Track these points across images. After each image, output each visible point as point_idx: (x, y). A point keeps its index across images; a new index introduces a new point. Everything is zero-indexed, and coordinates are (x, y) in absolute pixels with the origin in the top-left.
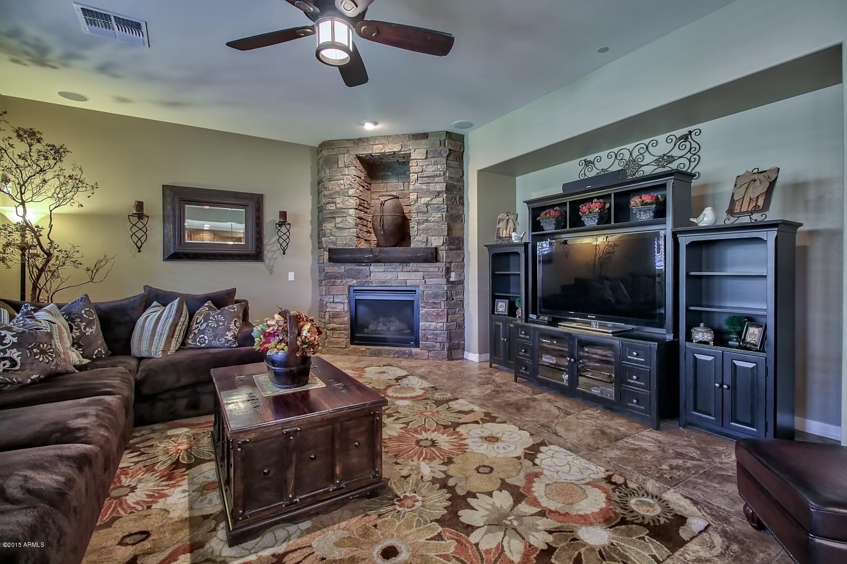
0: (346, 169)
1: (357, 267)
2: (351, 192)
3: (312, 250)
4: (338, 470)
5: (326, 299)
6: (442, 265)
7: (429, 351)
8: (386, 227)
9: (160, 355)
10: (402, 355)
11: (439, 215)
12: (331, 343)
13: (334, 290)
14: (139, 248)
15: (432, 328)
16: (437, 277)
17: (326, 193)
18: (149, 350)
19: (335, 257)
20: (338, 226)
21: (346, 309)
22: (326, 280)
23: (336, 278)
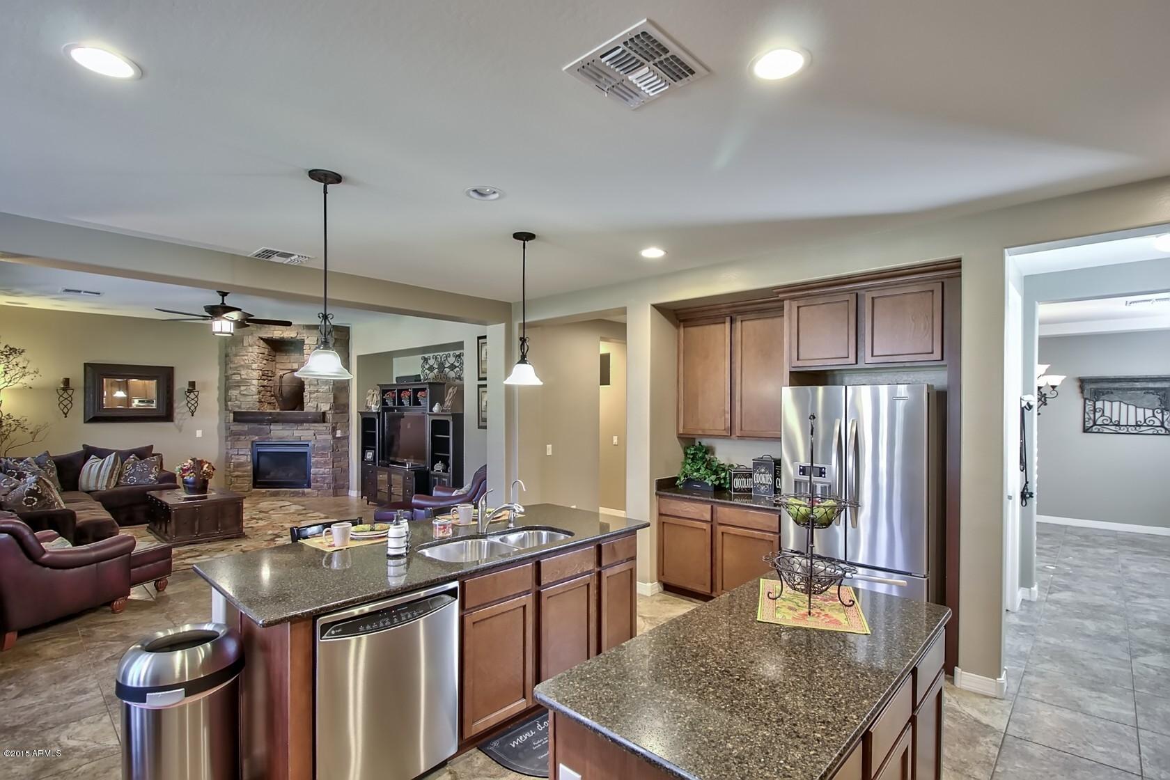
0: (250, 348)
1: (259, 426)
2: (254, 366)
3: (219, 412)
4: (219, 525)
5: (231, 452)
6: (329, 425)
7: (319, 490)
8: (284, 395)
9: (104, 489)
10: (296, 494)
11: (327, 387)
12: (235, 487)
13: (239, 445)
14: (66, 414)
15: (321, 472)
16: (325, 434)
17: (232, 366)
18: (96, 486)
19: (239, 418)
20: (242, 393)
21: (249, 460)
22: (232, 436)
23: (240, 434)
